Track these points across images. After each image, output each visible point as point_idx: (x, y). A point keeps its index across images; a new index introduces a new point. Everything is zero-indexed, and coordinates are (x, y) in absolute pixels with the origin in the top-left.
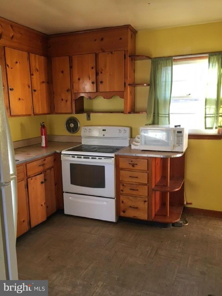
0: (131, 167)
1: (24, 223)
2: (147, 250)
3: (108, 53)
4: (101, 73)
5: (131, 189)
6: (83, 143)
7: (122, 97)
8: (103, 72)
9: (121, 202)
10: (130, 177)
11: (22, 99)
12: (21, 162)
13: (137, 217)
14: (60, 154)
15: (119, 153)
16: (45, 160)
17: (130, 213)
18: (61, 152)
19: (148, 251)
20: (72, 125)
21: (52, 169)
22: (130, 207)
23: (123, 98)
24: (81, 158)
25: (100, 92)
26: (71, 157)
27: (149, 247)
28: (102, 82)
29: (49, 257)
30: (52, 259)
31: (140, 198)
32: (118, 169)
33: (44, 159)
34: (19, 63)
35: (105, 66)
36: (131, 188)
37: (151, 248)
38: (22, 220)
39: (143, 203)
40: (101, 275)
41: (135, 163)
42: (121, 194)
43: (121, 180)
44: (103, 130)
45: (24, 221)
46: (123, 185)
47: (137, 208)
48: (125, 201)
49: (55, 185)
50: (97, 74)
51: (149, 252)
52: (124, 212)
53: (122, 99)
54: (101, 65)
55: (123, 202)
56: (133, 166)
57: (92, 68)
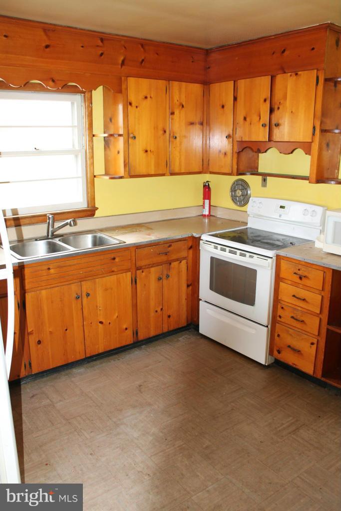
0: (298, 281)
1: (127, 331)
2: (284, 422)
3: (291, 75)
4: (278, 108)
5: (292, 317)
6: (249, 226)
7: (308, 152)
8: (281, 107)
9: (276, 335)
10: (294, 296)
11: (150, 151)
12: (127, 245)
13: (297, 366)
14: (199, 239)
15: (282, 253)
16: (170, 246)
17: (289, 358)
18: (200, 237)
19: (283, 424)
20: (239, 193)
21: (184, 262)
22: (289, 346)
23: (310, 154)
24: (235, 253)
25: (275, 142)
26: (213, 247)
27: (291, 418)
28: (277, 125)
29: (140, 386)
30: (142, 390)
31: (306, 336)
32: (278, 278)
33: (168, 245)
34: (151, 97)
35: (285, 98)
36: (293, 315)
37: (292, 421)
38: (125, 327)
39: (309, 345)
40: (189, 433)
41: (305, 274)
42: (279, 322)
43: (279, 298)
44: (282, 207)
45: (126, 329)
46: (282, 308)
47: (299, 351)
48: (282, 335)
49: (188, 286)
50: (272, 111)
51: (284, 426)
52: (279, 352)
53: (307, 156)
54: (278, 95)
55: (279, 336)
56: (301, 278)
57: (265, 100)
